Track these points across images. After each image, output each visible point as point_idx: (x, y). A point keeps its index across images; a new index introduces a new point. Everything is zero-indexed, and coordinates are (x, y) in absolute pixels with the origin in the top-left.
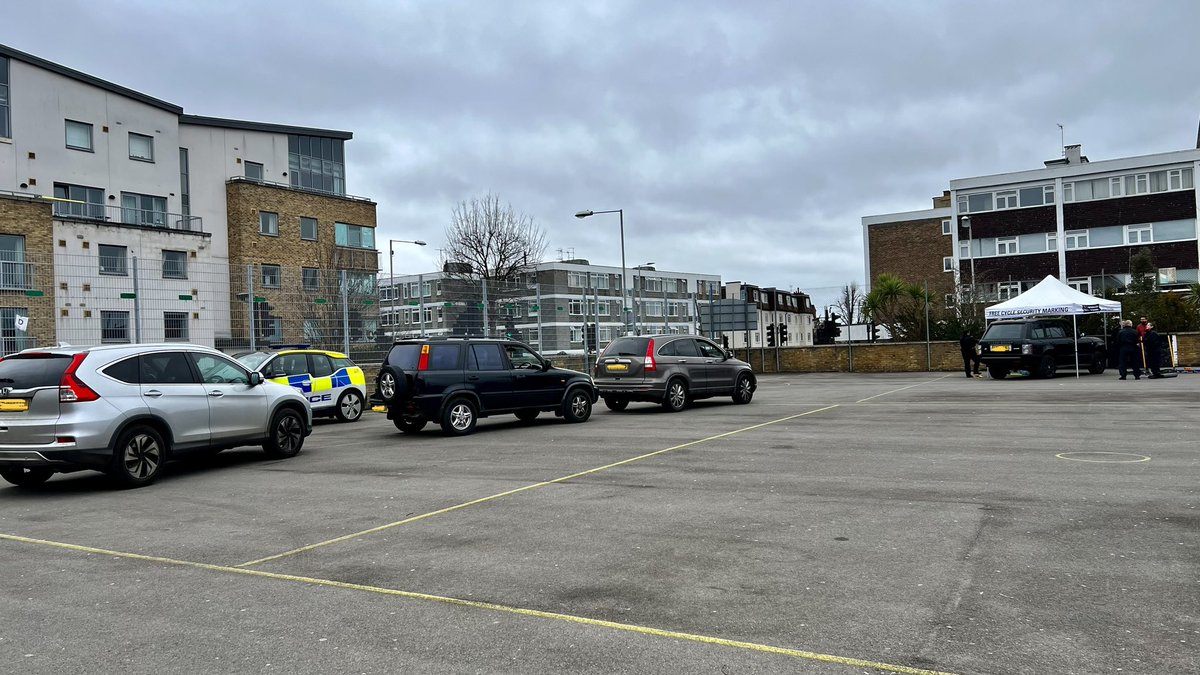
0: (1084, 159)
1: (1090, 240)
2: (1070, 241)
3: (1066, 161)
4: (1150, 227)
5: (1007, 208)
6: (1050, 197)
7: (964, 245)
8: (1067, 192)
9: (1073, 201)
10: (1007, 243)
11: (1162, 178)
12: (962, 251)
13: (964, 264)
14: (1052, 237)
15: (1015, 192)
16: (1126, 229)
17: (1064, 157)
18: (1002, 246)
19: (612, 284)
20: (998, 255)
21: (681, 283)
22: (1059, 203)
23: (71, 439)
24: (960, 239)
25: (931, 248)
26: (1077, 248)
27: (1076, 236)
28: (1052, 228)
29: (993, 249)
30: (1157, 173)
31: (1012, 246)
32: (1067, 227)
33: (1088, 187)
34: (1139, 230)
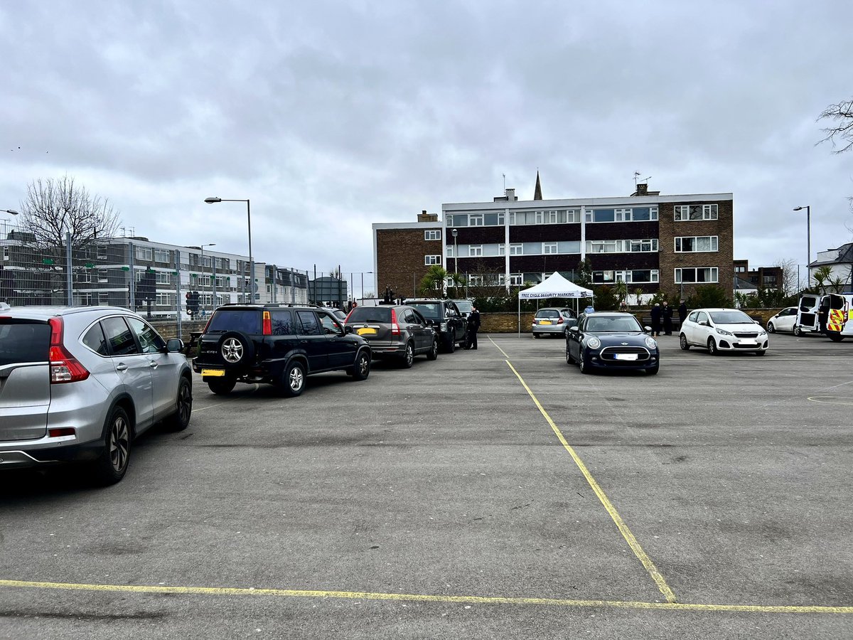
0: (516, 198)
1: (524, 250)
2: (512, 250)
3: (507, 199)
4: (557, 244)
5: (476, 226)
6: (502, 221)
7: (449, 248)
8: (511, 218)
9: (515, 225)
10: (476, 248)
11: (564, 214)
12: (448, 252)
13: (450, 261)
14: (502, 247)
15: (481, 216)
16: (543, 244)
17: (505, 196)
18: (473, 250)
19: (172, 259)
20: (470, 256)
21: (225, 261)
22: (507, 226)
23: (70, 431)
24: (447, 244)
25: (418, 248)
26: (516, 255)
27: (516, 247)
28: (503, 241)
29: (467, 252)
30: (561, 211)
31: (479, 251)
32: (511, 241)
33: (523, 216)
34: (551, 245)
